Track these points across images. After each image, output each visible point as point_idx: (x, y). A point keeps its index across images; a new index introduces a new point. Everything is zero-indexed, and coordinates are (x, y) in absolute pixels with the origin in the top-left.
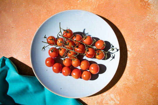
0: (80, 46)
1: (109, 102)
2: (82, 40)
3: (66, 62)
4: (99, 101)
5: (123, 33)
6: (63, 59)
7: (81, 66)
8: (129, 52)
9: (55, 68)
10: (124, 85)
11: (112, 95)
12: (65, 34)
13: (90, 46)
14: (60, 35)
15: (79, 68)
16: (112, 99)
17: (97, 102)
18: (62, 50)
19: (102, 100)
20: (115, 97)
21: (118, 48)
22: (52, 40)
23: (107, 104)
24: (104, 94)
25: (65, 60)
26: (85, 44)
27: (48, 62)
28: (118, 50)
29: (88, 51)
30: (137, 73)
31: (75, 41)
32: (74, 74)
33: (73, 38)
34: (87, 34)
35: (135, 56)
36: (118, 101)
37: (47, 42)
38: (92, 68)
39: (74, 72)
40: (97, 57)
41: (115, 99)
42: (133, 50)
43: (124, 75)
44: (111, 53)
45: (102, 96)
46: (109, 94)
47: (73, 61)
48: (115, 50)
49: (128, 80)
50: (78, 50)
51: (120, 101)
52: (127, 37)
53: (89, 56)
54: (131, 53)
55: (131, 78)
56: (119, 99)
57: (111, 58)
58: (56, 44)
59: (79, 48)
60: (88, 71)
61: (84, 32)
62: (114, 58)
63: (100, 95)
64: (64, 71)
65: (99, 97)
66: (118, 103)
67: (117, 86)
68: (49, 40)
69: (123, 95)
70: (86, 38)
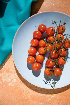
0: (57, 55)
1: (9, 78)
2: (62, 57)
3: (43, 42)
4: (11, 70)
5: (66, 91)
6: (45, 39)
7: (39, 55)
8: (50, 96)
9: (37, 33)
10: (23, 90)
11: (15, 80)
12: (68, 41)
13: (57, 63)
14: (67, 36)
15: (38, 53)
16: (12, 80)
17: (9, 68)
18: (54, 39)
19: (11, 72)
20: (14, 83)
21: (55, 88)
22: (63, 30)
23: (8, 76)
24: (16, 74)
25: (45, 41)
26: (58, 59)
27: (43, 26)
28: (52, 87)
29: (53, 62)
30: (33, 102)
31: (62, 50)
32: (32, 49)
33: (64, 49)
34: (67, 60)
35: (47, 100)
36: (11, 85)
37: (60, 25)
38: (37, 65)
39: (34, 49)
40: (47, 69)
41: (12, 82)
42: (52, 99)
43: (32, 91)
44: (50, 81)
45: (14, 72)
46: (16, 78)
47: (44, 48)
48: (53, 85)
49: (27, 94)
50: (53, 53)
51: (10, 87)
52: (63, 95)
53: (48, 62)
54: (50, 98)
55: (29, 96)
56: (12, 86)
57: (45, 81)
58: (58, 34)
59: (56, 54)
60: (35, 61)
61: (69, 58)
62: (46, 83)
63: (15, 70)
64: (35, 41)
65: (14, 70)
66: (9, 85)
67: (22, 85)
68: (62, 27)
69: (15, 89)
70: (64, 60)
